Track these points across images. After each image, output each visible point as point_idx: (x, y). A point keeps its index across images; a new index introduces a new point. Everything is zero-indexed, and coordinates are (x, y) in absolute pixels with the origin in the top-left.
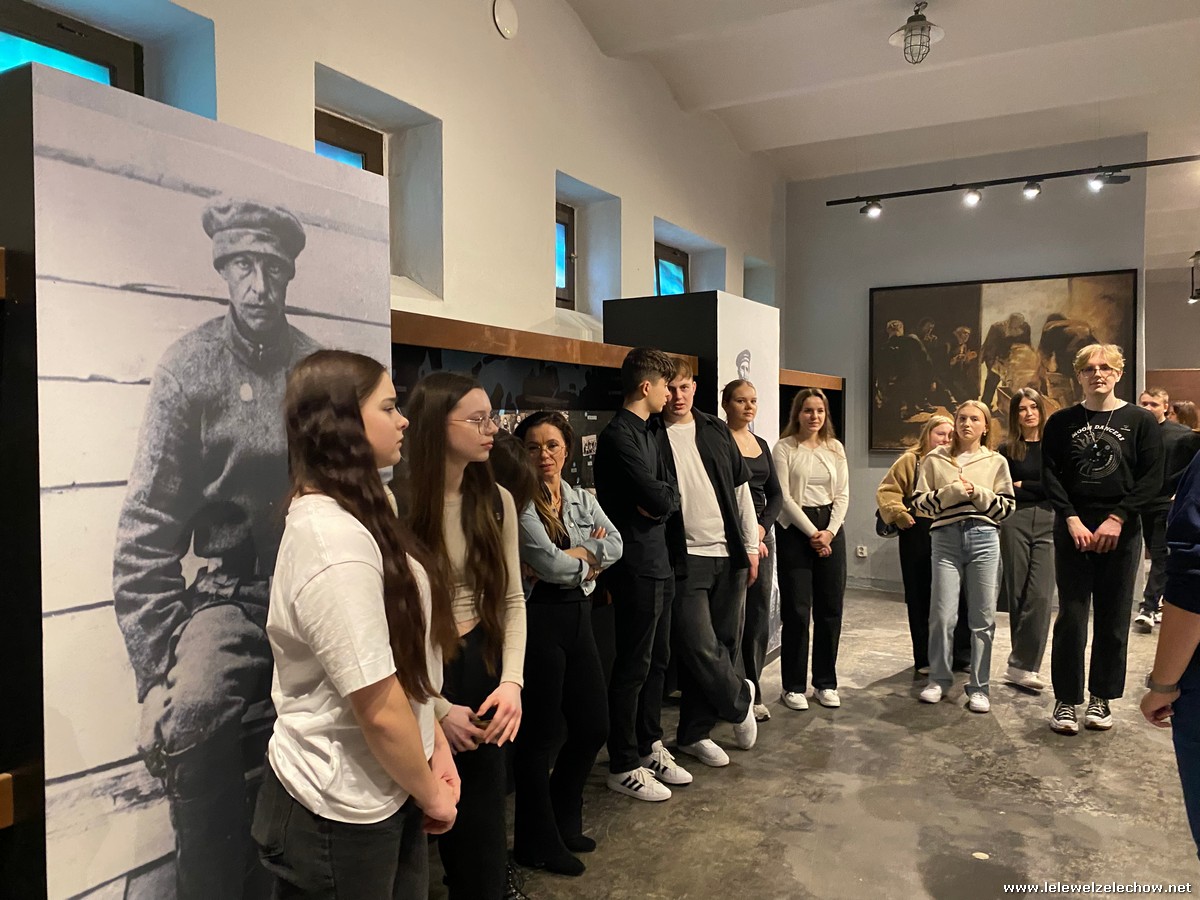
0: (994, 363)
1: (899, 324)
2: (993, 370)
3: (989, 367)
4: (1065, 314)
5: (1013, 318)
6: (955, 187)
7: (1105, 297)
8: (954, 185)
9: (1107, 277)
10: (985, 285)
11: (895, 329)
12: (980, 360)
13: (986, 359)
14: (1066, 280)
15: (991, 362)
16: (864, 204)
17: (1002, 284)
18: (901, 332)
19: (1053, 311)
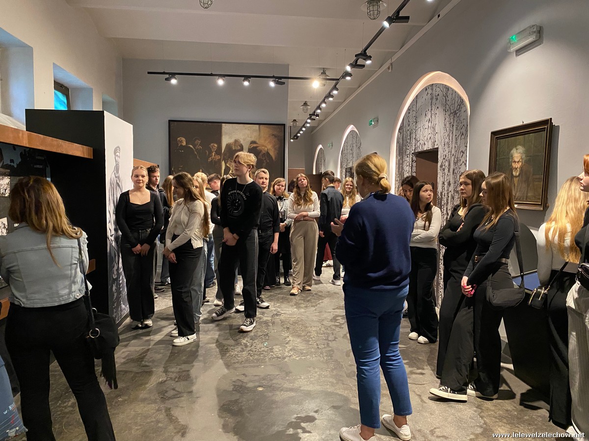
0: (228, 162)
1: (183, 139)
2: (227, 165)
3: (226, 163)
4: (257, 141)
5: (236, 141)
6: (211, 75)
7: (273, 135)
8: (211, 74)
9: (274, 126)
10: (223, 125)
11: (181, 142)
12: (222, 160)
13: (224, 159)
14: (257, 126)
15: (226, 161)
16: (167, 76)
17: (231, 125)
18: (184, 144)
19: (253, 139)
